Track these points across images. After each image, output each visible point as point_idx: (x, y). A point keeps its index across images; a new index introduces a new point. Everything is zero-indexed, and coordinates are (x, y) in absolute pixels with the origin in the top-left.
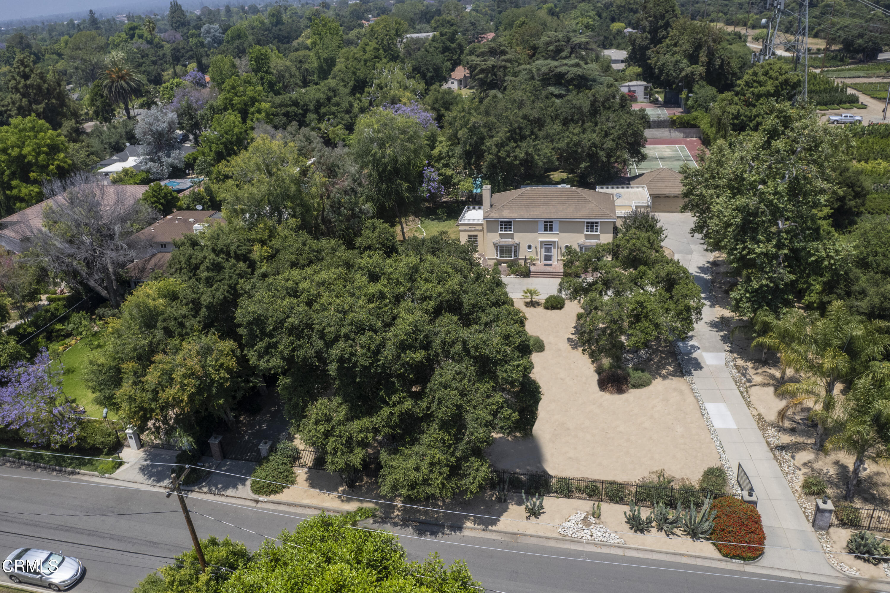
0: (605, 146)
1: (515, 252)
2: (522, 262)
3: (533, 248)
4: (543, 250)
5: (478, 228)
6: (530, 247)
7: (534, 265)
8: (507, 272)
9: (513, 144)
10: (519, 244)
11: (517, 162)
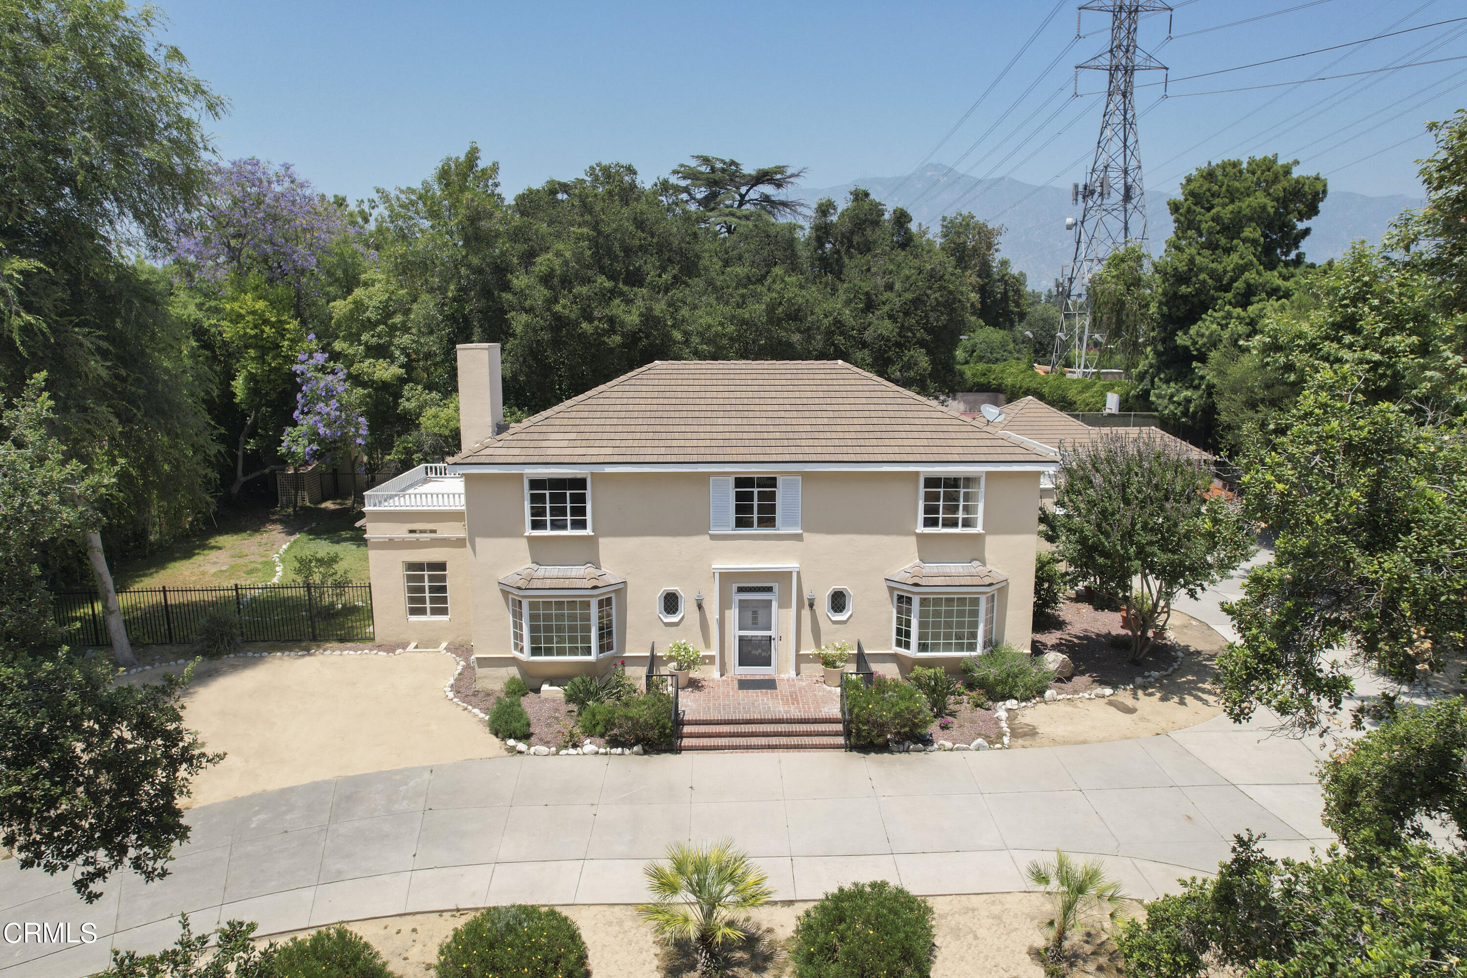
0: (868, 335)
1: (605, 632)
2: (637, 675)
3: (687, 607)
4: (733, 615)
5: (447, 530)
6: (671, 603)
7: (694, 684)
8: (568, 724)
9: (603, 282)
10: (621, 590)
11: (618, 339)
